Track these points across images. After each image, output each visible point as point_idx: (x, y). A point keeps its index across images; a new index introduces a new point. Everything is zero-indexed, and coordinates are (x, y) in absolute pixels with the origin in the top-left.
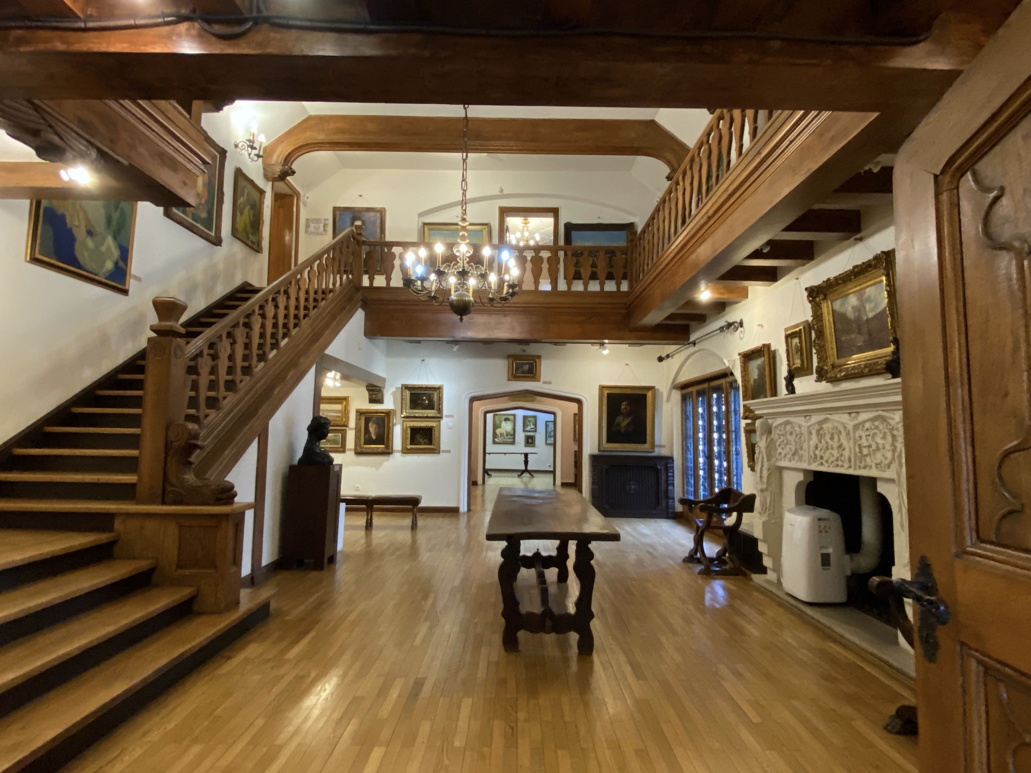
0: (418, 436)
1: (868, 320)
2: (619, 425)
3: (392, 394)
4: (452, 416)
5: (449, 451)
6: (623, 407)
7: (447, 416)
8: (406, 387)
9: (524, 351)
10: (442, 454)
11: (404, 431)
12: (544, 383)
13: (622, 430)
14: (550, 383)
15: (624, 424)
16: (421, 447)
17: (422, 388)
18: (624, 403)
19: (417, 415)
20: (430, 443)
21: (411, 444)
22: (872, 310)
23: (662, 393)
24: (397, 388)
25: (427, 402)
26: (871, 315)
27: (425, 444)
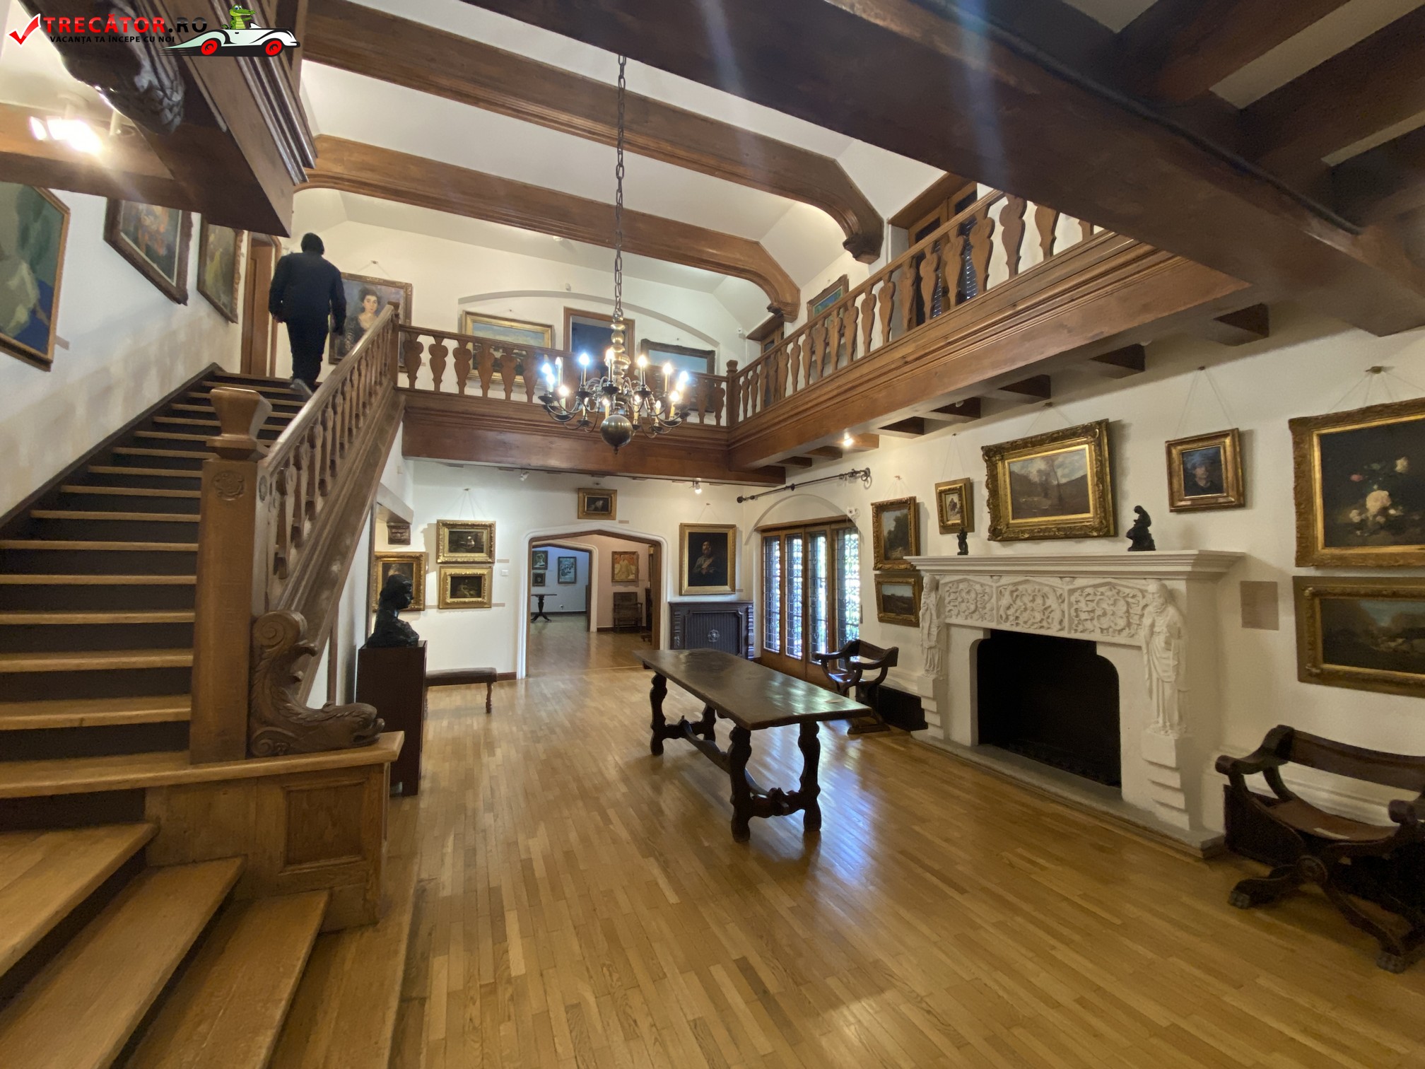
0: (462, 587)
1: (1059, 485)
2: (700, 566)
3: (422, 532)
4: (507, 561)
5: (503, 605)
6: (704, 547)
7: (500, 561)
8: (446, 524)
9: (597, 484)
10: (494, 608)
11: (441, 581)
12: (621, 522)
13: (704, 572)
14: (627, 522)
15: (705, 566)
16: (467, 600)
17: (467, 525)
18: (706, 543)
19: (459, 560)
20: (479, 595)
21: (451, 597)
22: (1063, 476)
23: (741, 532)
24: (429, 525)
25: (473, 543)
26: (1063, 481)
27: (472, 596)
